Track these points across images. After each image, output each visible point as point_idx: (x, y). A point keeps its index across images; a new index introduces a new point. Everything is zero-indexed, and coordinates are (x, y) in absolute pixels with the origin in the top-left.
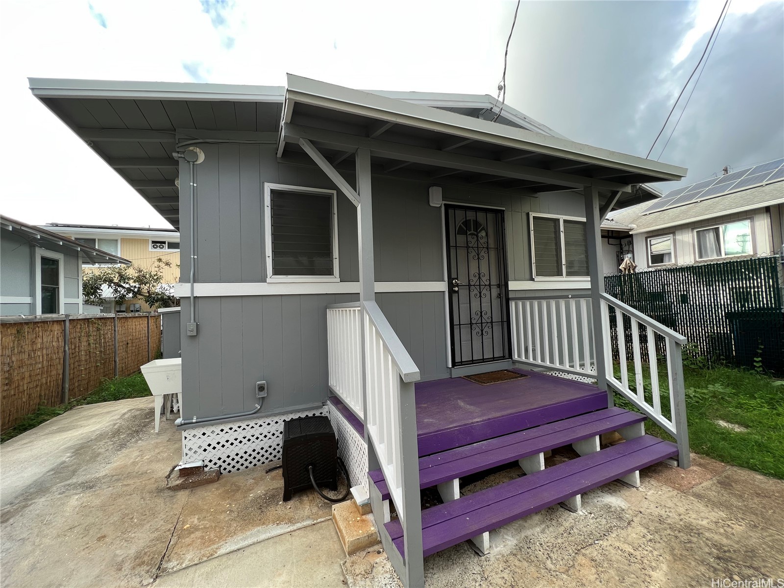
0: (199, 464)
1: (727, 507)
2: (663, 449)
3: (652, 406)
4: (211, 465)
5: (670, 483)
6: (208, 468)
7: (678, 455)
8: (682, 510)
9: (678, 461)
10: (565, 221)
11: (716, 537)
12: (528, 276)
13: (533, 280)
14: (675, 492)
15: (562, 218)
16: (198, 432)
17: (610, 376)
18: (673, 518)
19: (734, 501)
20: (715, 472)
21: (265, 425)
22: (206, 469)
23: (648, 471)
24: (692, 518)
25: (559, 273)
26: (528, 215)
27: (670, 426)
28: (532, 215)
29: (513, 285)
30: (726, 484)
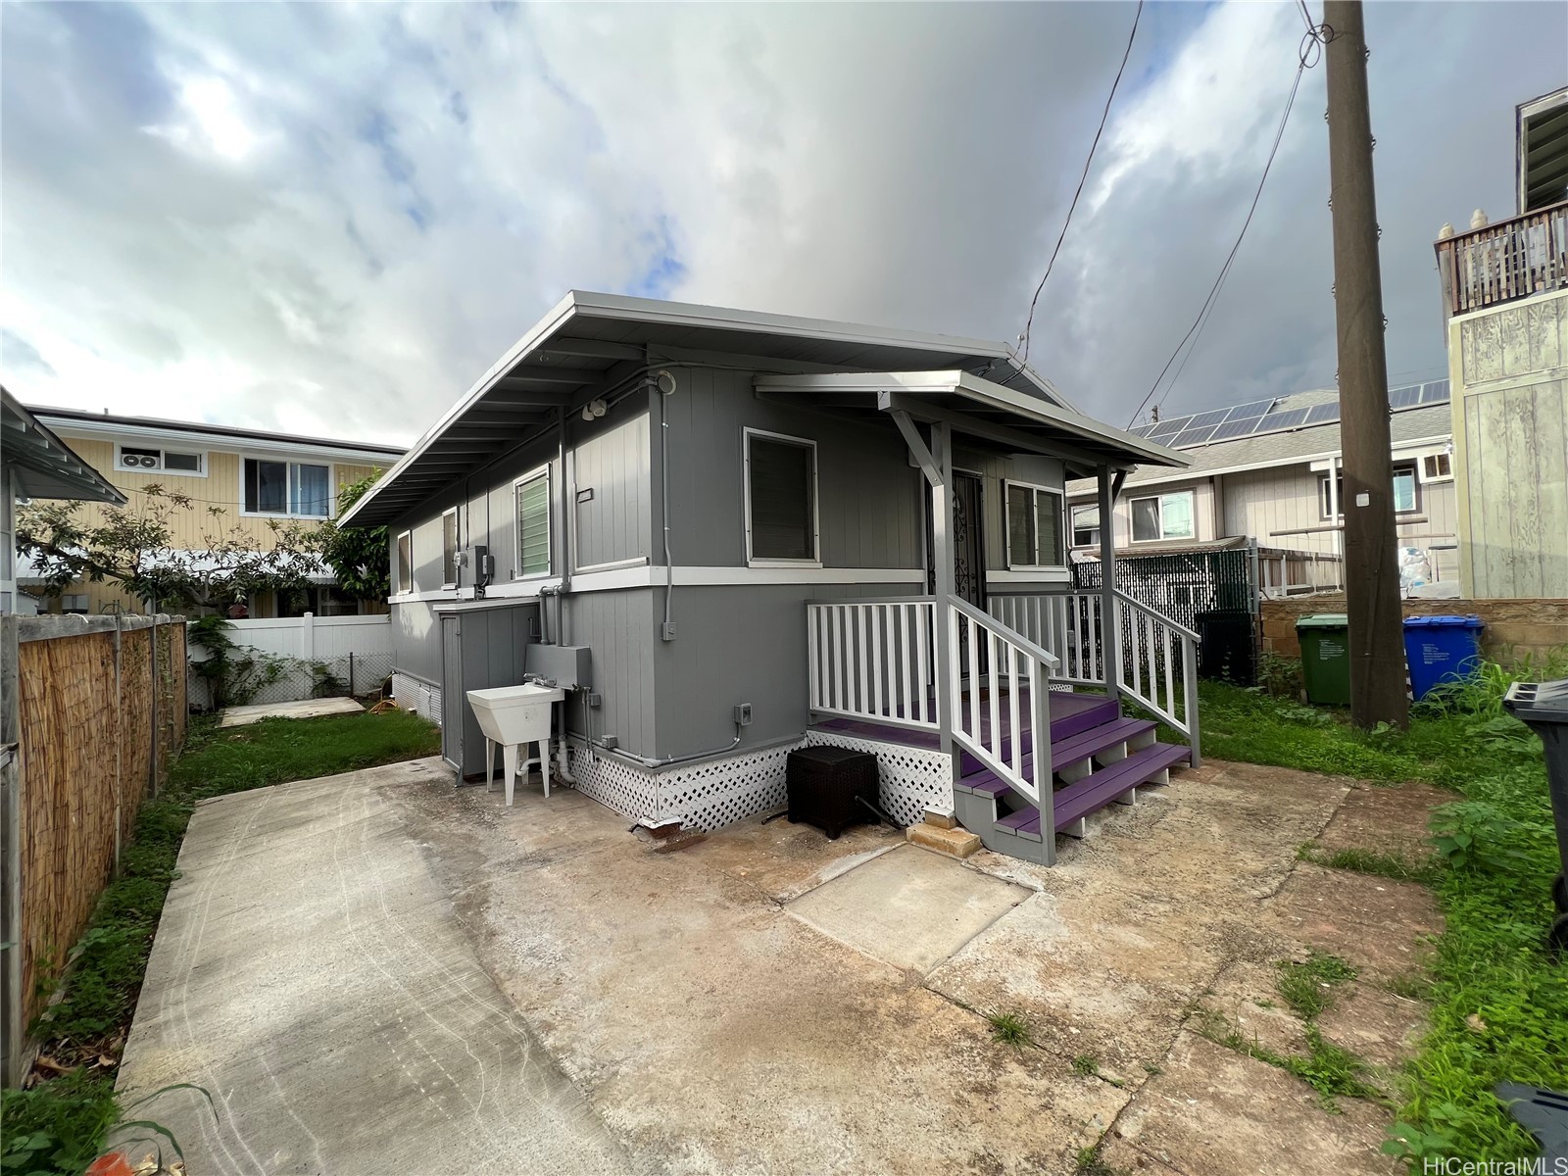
0: (677, 820)
1: (1242, 788)
2: (1180, 751)
3: (1166, 710)
4: (686, 822)
5: (1189, 778)
6: (684, 825)
7: (1191, 756)
8: (1210, 794)
9: (1191, 762)
10: (1039, 492)
11: (1242, 804)
12: (1001, 565)
13: (1008, 569)
14: (1199, 784)
15: (1036, 487)
16: (672, 776)
17: (1120, 683)
18: (1207, 799)
19: (1243, 783)
20: (1222, 768)
21: (742, 765)
22: (682, 828)
23: (1175, 771)
24: (1219, 797)
25: (1031, 562)
26: (1003, 482)
27: (1185, 728)
28: (1008, 482)
29: (993, 576)
30: (1233, 774)
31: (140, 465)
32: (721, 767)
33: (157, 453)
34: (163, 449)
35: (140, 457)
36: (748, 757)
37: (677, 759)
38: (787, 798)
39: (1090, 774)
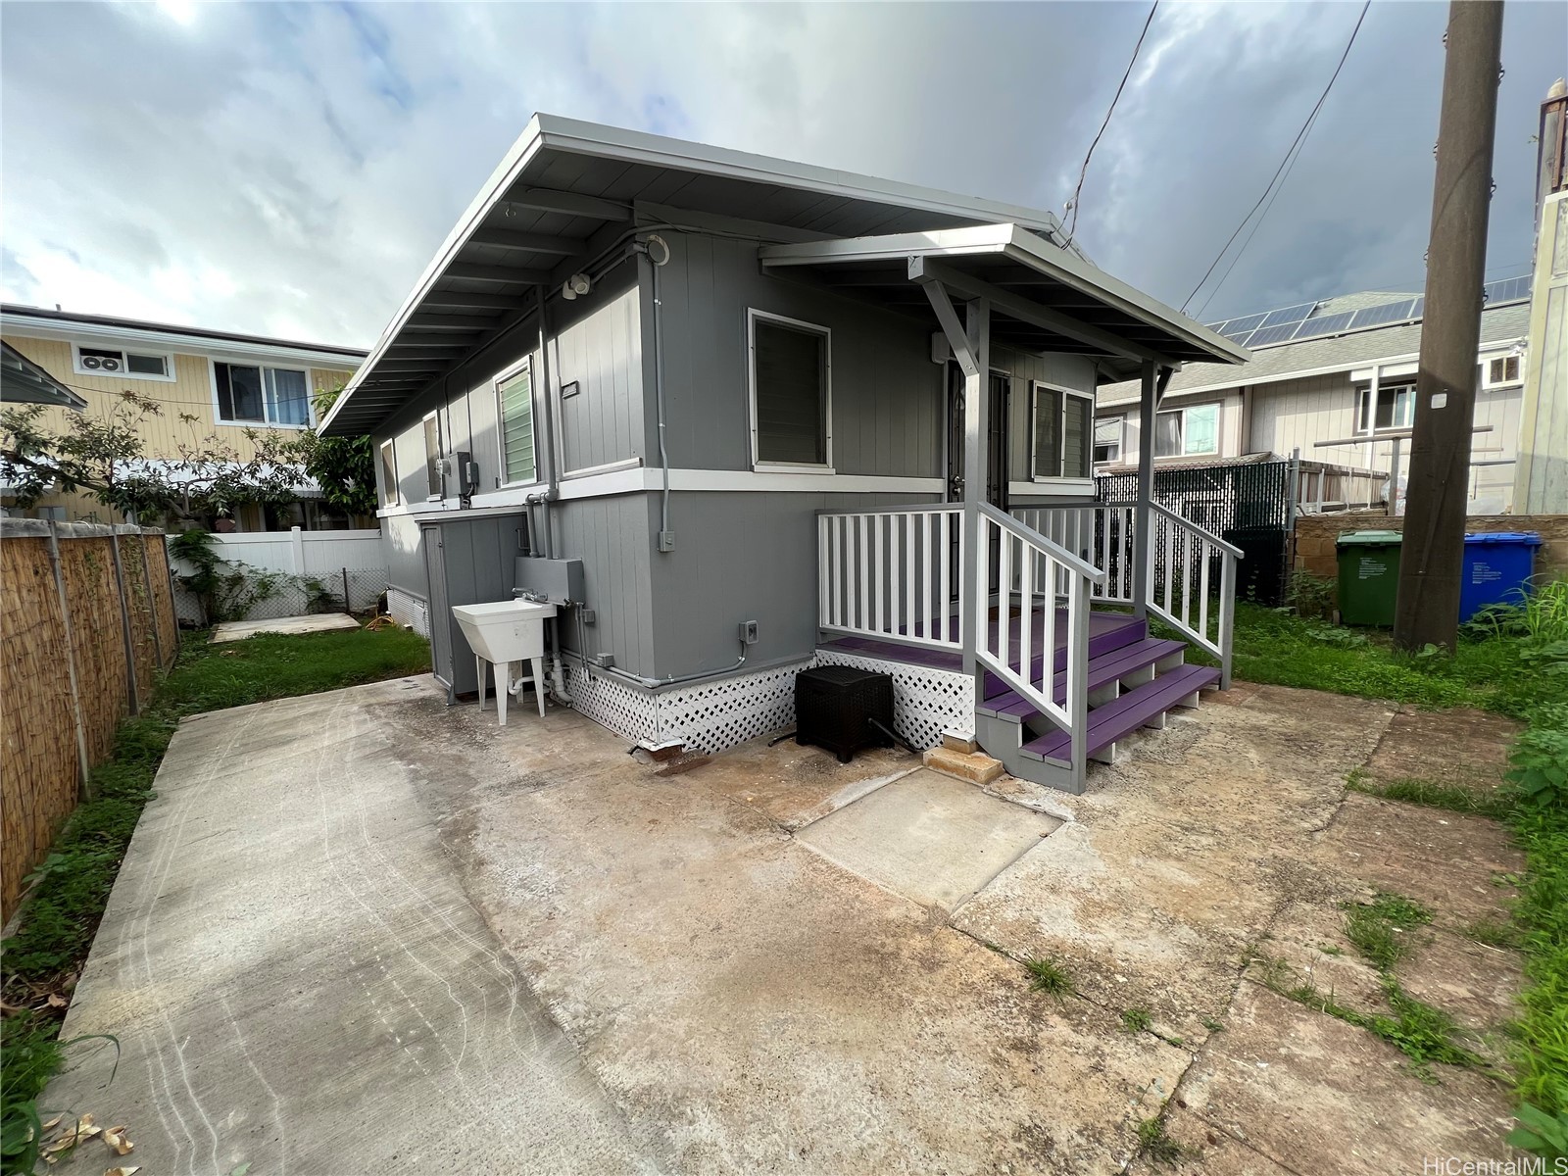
0: (679, 742)
1: (1277, 711)
2: (1210, 672)
4: (689, 744)
5: (1218, 701)
6: (687, 747)
7: (1220, 680)
8: (1243, 717)
9: (1220, 685)
10: (1069, 396)
11: (1279, 729)
12: (1025, 476)
13: (1032, 481)
14: (1230, 707)
15: (1067, 390)
16: (673, 696)
17: (1150, 602)
18: (1240, 724)
19: (1278, 707)
20: (1253, 691)
21: (747, 685)
22: (684, 750)
23: (1205, 694)
24: (1253, 721)
25: (1056, 473)
26: (1031, 383)
28: (1037, 384)
29: (1016, 488)
30: (1265, 696)
31: (101, 368)
32: (725, 688)
33: (118, 355)
34: (125, 350)
35: (101, 359)
36: (754, 677)
37: (678, 679)
38: (795, 718)
39: (1118, 696)
